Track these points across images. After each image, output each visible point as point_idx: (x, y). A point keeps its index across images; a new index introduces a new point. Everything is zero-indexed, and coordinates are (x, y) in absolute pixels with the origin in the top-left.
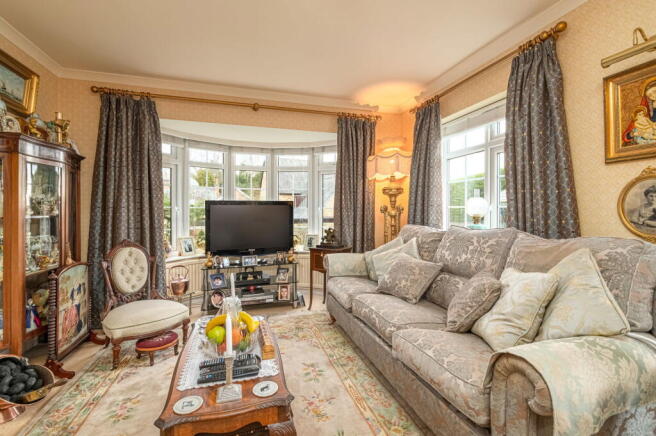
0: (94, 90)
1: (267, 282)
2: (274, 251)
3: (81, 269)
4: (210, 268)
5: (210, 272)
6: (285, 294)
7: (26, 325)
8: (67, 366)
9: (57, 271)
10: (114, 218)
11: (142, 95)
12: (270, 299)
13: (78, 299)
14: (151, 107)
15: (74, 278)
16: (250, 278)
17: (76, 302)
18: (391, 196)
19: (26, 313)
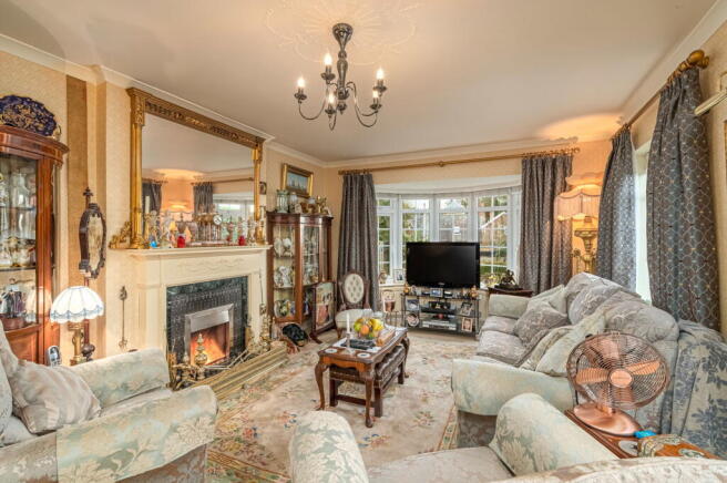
0: (341, 173)
1: (453, 313)
2: (460, 286)
3: (329, 285)
4: (407, 294)
5: (407, 298)
6: (467, 326)
7: (304, 311)
8: (319, 338)
9: (316, 284)
10: (349, 254)
11: (364, 171)
12: (452, 327)
13: (327, 302)
14: (370, 178)
15: (325, 289)
16: (438, 307)
17: (327, 303)
18: (584, 238)
19: (304, 305)
